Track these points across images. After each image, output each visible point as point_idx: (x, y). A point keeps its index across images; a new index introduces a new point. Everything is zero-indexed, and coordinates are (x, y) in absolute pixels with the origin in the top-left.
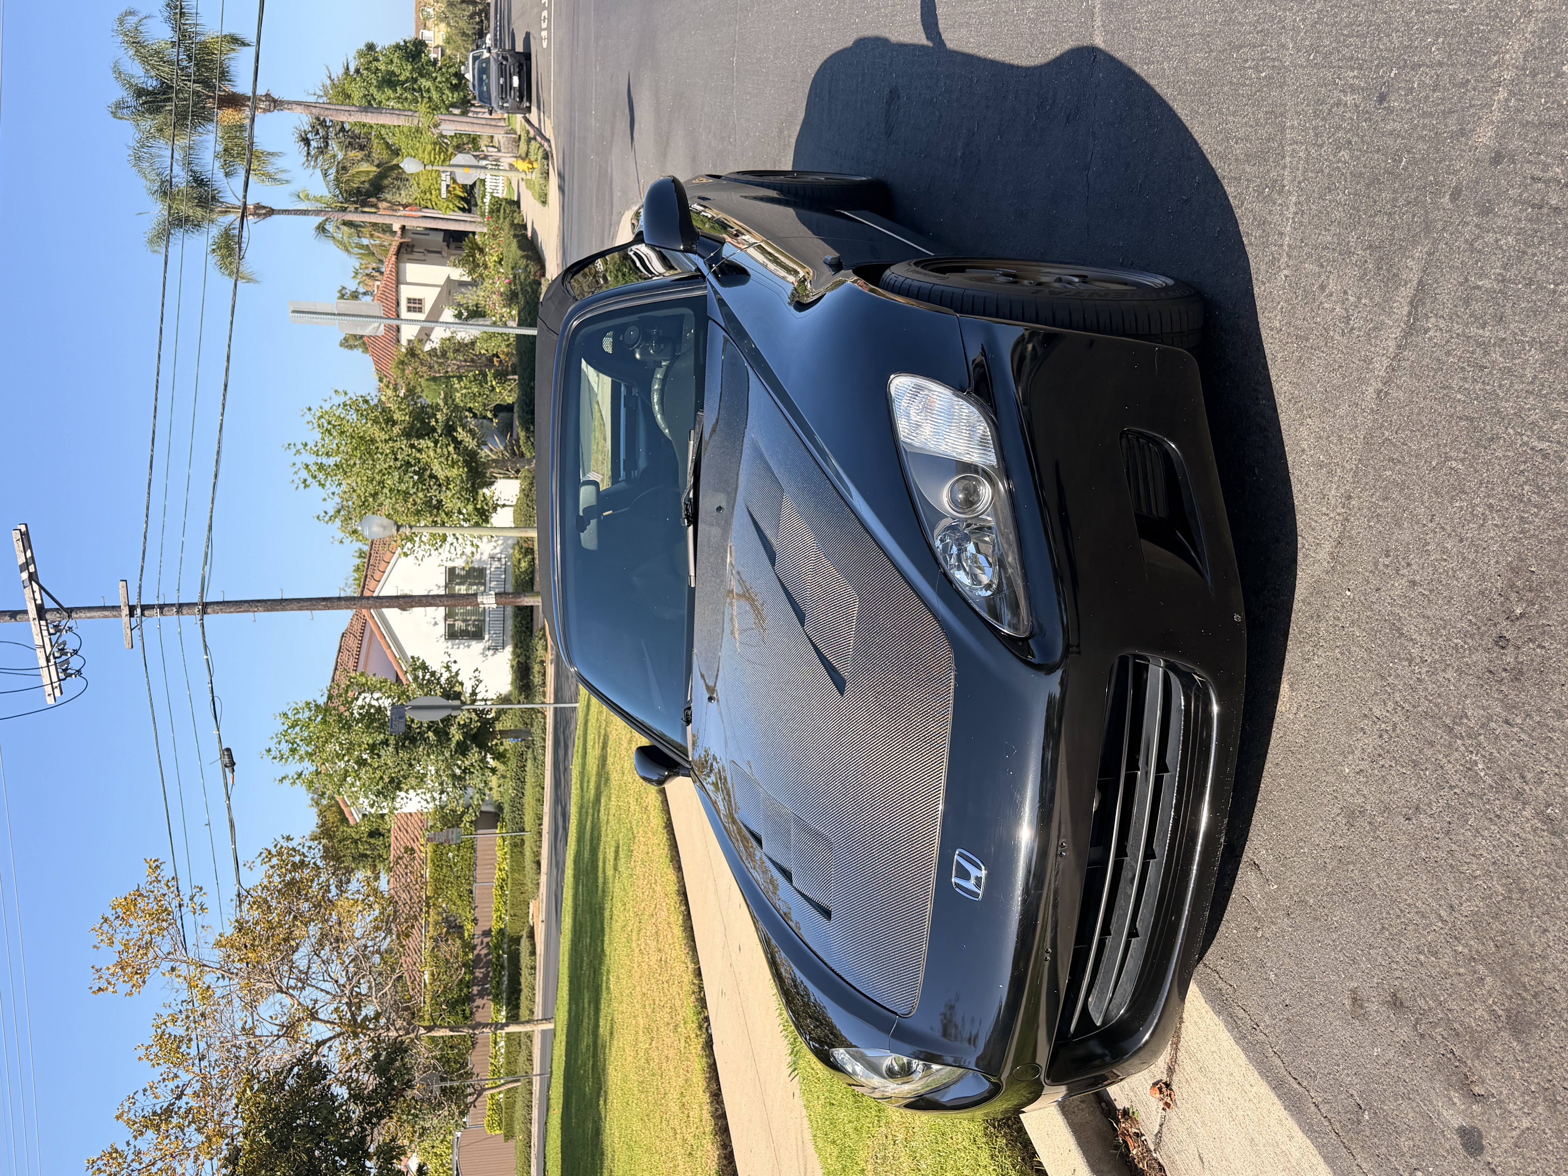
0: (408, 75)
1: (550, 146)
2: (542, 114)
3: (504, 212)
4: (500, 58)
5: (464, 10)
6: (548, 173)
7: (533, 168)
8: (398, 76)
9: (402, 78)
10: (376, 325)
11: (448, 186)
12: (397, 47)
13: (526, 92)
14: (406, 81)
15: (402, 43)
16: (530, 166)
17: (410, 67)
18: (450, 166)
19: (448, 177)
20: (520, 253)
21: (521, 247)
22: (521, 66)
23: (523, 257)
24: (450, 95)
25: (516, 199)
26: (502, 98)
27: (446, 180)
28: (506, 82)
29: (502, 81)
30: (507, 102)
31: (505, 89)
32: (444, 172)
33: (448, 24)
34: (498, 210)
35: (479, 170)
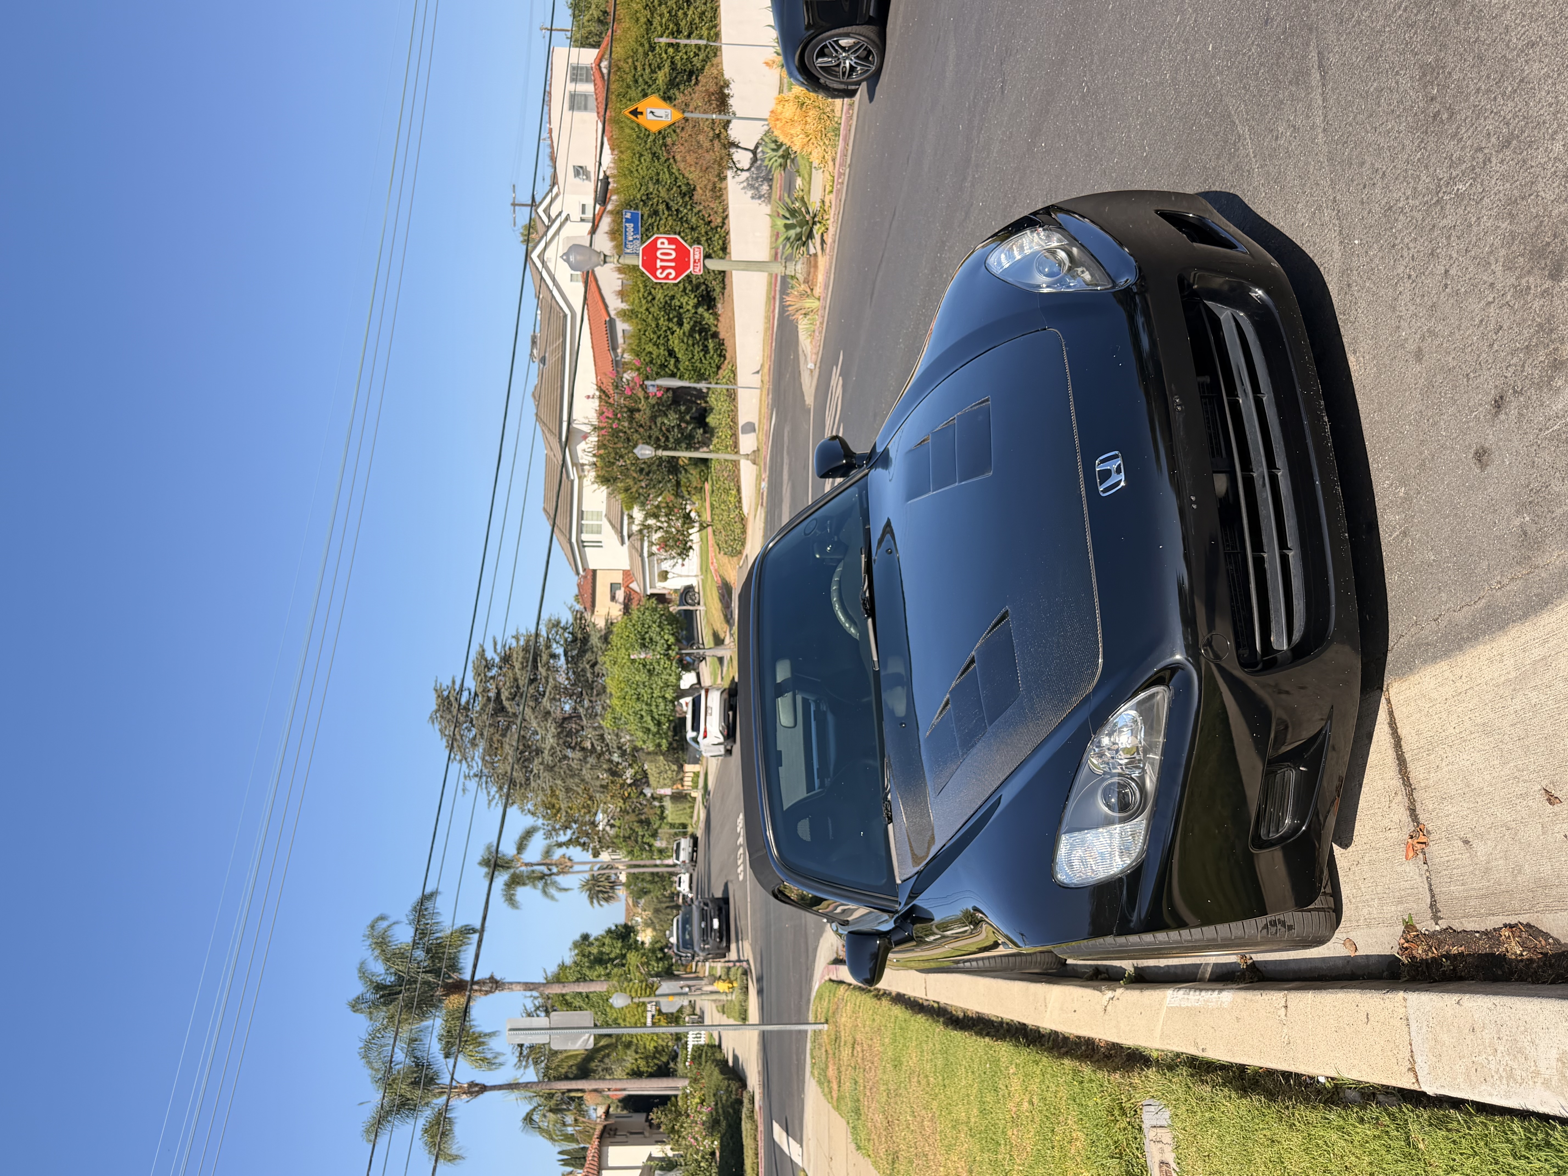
0: (618, 951)
1: (749, 964)
2: (740, 942)
3: (706, 1056)
4: (702, 904)
5: (668, 914)
6: (747, 988)
7: (733, 987)
8: (608, 954)
9: (612, 956)
10: (587, 1036)
11: (653, 1016)
12: (609, 931)
13: (725, 933)
14: (616, 958)
15: (613, 928)
16: (730, 985)
17: (620, 945)
18: (655, 996)
19: (654, 1008)
20: (721, 1077)
21: (722, 1072)
22: (720, 909)
23: (724, 1079)
24: (656, 965)
25: (717, 1043)
26: (704, 941)
27: (651, 1009)
28: (706, 925)
29: (703, 925)
30: (708, 944)
31: (706, 932)
32: (649, 1003)
33: (654, 929)
34: (700, 1056)
35: (682, 997)
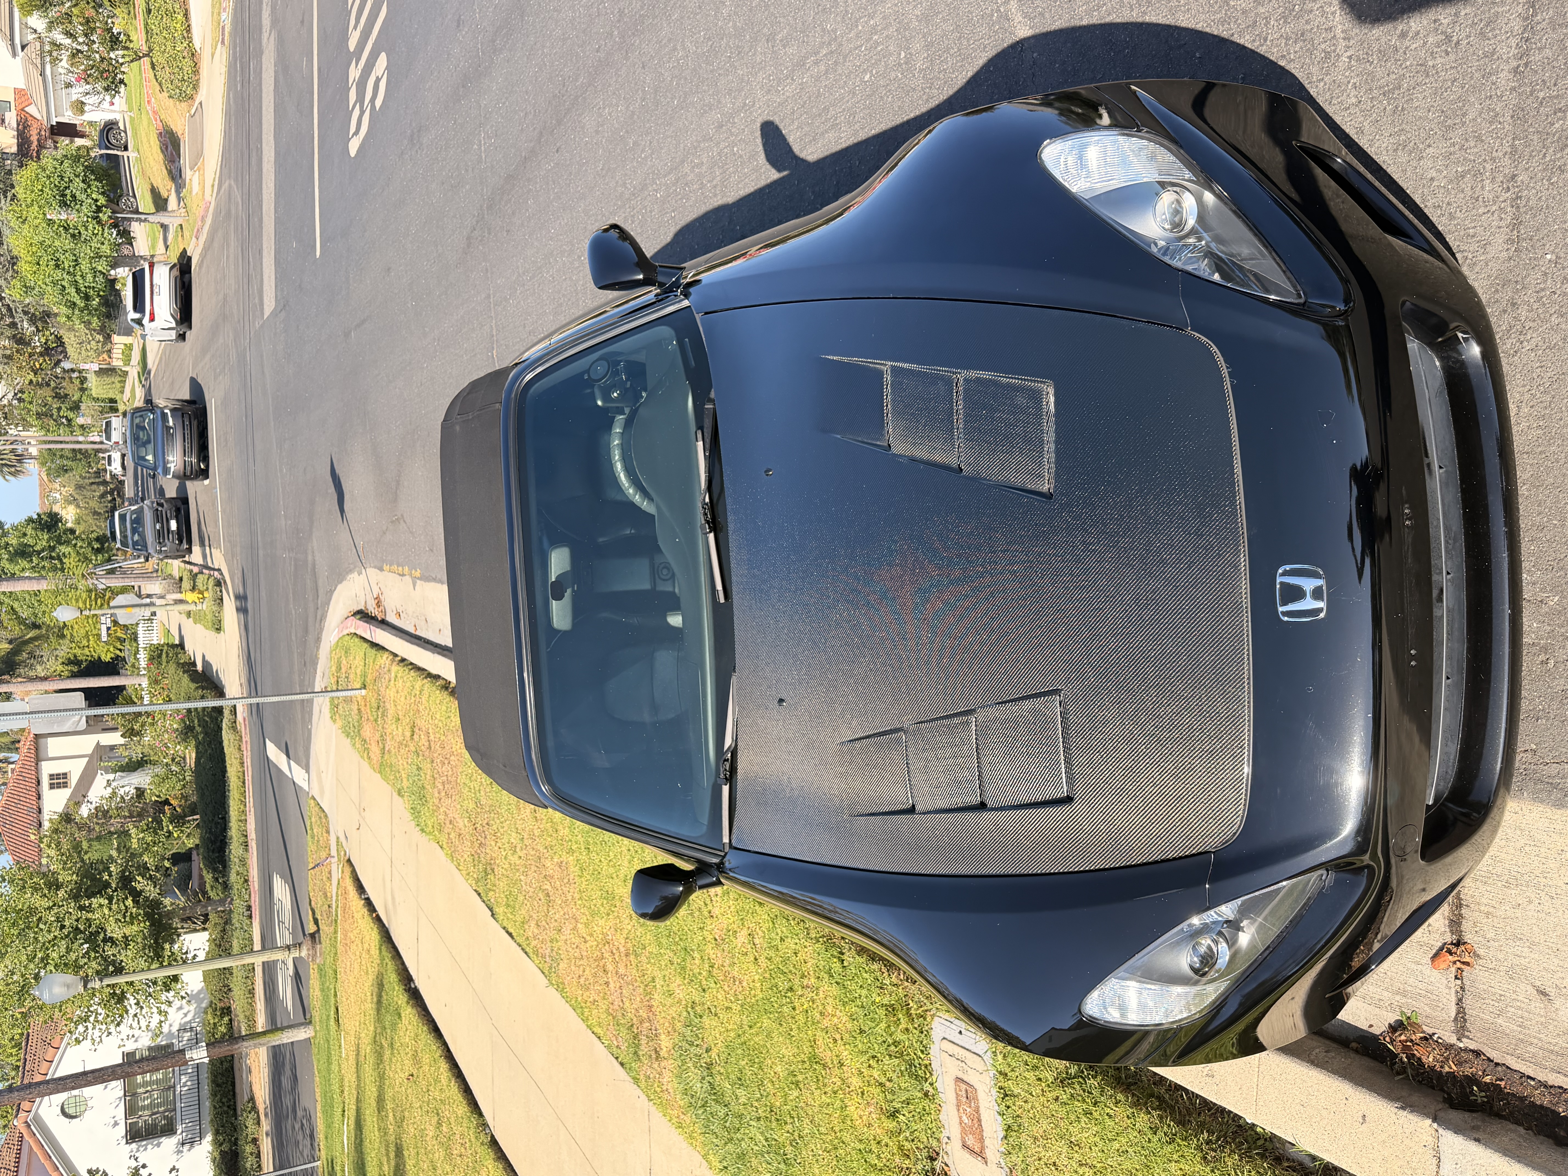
0: (44, 544)
1: (222, 574)
2: (207, 548)
3: (167, 656)
4: (155, 505)
5: (95, 491)
6: (222, 600)
7: (204, 598)
8: (32, 547)
9: (38, 548)
10: (77, 718)
11: (108, 629)
12: (30, 520)
13: (185, 534)
14: (43, 550)
15: (35, 517)
16: (201, 596)
17: (46, 537)
18: (111, 608)
19: (109, 620)
20: (193, 686)
21: (193, 680)
22: (178, 510)
23: (197, 688)
24: (94, 558)
25: (177, 642)
26: (160, 543)
27: (106, 621)
28: (163, 527)
29: (158, 526)
30: (165, 546)
31: (161, 535)
32: (103, 615)
33: (78, 506)
34: (160, 656)
35: (143, 608)
